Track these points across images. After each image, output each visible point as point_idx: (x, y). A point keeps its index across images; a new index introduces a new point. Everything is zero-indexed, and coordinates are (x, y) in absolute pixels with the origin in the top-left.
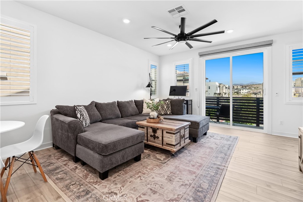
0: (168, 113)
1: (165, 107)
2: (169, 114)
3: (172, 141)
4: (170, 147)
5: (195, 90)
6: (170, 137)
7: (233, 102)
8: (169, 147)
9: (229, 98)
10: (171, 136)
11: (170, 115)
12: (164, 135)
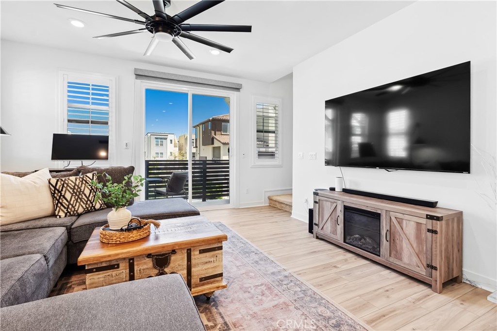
0: (98, 206)
1: (87, 192)
2: (100, 209)
3: (215, 267)
4: (211, 283)
5: (125, 147)
6: (212, 259)
7: (193, 168)
8: (208, 283)
9: (187, 161)
10: (213, 256)
11: (103, 209)
12: (193, 262)
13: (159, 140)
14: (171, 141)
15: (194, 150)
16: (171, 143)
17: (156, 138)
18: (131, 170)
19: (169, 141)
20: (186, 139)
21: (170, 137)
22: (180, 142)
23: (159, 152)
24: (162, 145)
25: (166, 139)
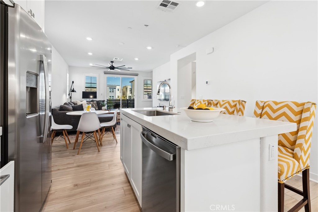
5: (101, 95)
13: (112, 89)
14: (118, 89)
15: (130, 95)
16: (118, 90)
17: (110, 88)
18: (104, 101)
19: (117, 89)
20: (127, 88)
21: (118, 87)
22: (123, 90)
23: (112, 96)
24: (113, 92)
25: (115, 88)
